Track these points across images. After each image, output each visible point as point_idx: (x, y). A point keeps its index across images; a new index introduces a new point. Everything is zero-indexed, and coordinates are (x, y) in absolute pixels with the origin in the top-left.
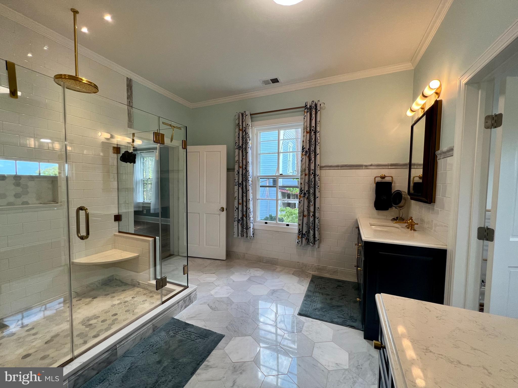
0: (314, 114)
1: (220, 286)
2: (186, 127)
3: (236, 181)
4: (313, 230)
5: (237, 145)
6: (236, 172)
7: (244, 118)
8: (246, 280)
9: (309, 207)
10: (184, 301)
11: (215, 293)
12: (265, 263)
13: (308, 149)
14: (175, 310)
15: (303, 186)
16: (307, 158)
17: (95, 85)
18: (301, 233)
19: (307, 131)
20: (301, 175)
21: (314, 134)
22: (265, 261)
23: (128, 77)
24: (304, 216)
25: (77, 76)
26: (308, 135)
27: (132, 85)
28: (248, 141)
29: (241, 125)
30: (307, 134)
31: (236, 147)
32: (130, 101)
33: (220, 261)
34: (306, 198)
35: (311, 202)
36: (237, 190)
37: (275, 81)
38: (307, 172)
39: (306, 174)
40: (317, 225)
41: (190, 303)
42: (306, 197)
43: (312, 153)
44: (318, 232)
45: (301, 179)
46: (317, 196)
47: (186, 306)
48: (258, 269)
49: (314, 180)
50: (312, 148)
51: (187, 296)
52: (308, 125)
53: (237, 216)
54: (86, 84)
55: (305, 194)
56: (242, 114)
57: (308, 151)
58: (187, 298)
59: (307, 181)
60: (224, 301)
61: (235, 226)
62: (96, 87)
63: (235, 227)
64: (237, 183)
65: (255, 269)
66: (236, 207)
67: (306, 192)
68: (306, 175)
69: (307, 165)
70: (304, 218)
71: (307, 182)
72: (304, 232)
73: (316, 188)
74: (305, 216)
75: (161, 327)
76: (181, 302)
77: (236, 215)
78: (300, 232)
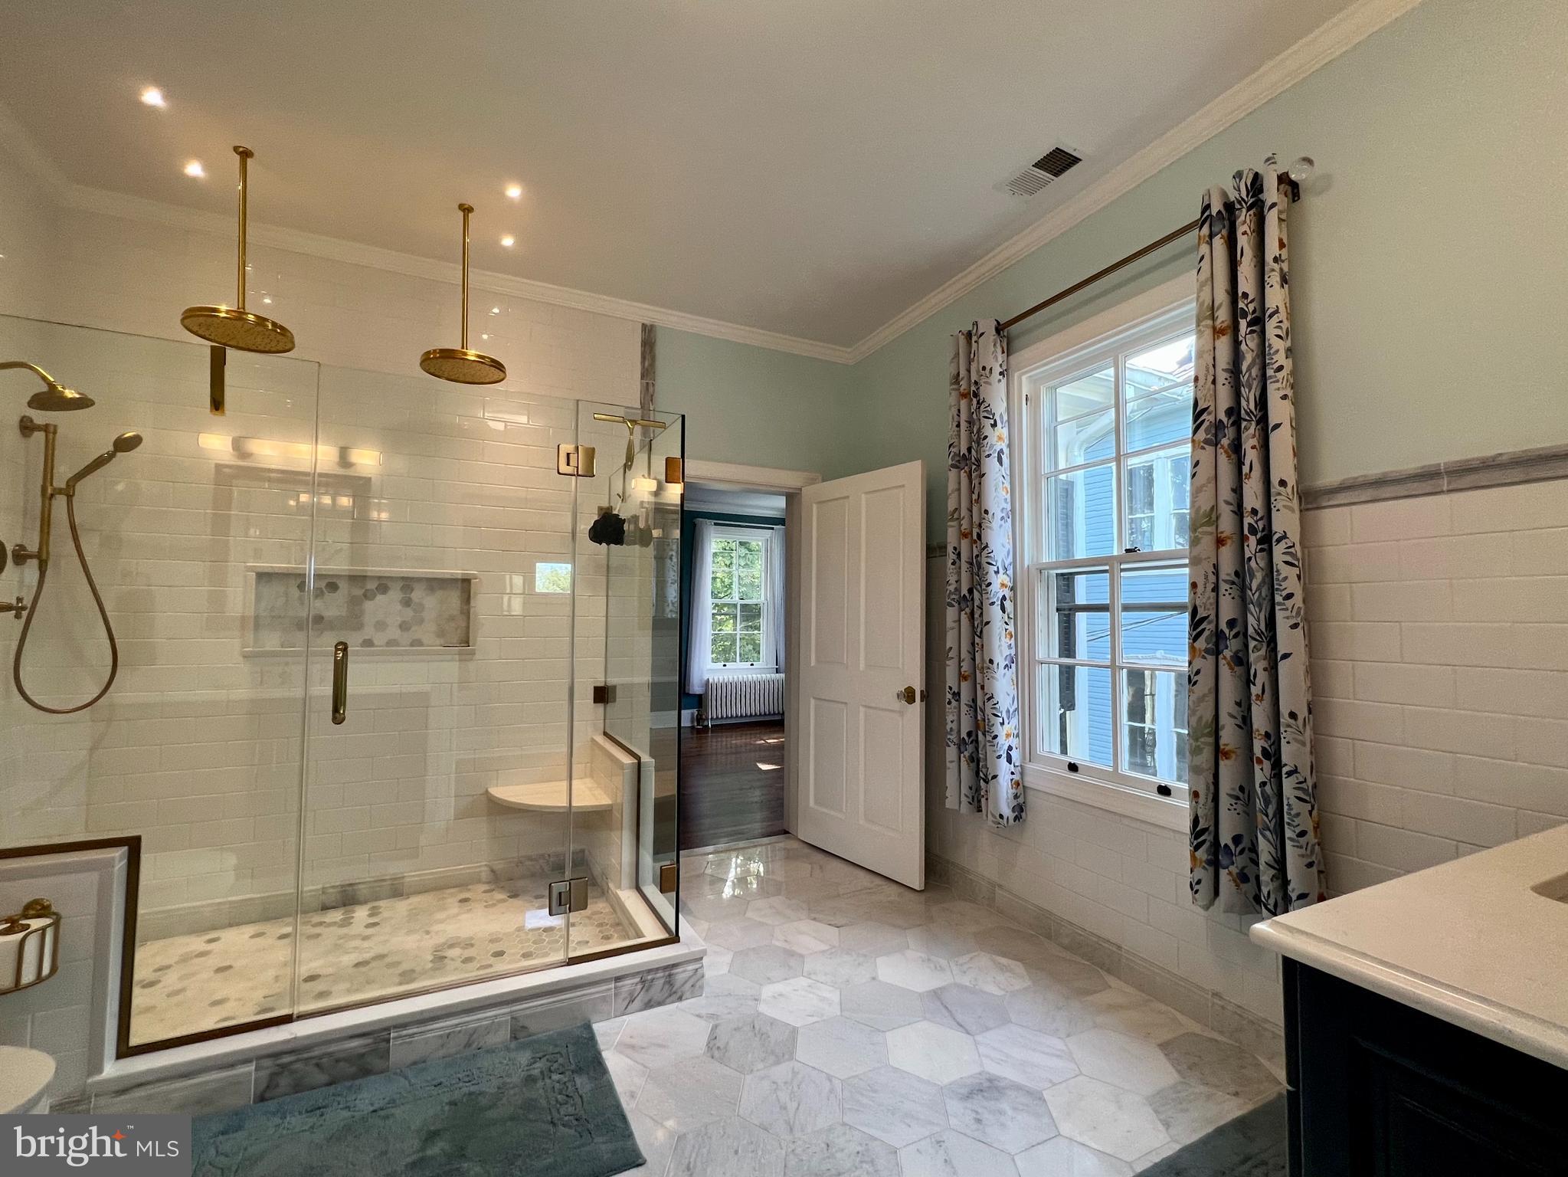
0: (1245, 233)
1: (813, 977)
2: (683, 417)
3: (952, 588)
4: (1268, 833)
5: (952, 454)
6: (951, 554)
7: (974, 345)
8: (920, 990)
9: (1244, 705)
10: (643, 981)
11: (774, 997)
12: (1066, 948)
13: (1229, 412)
14: (604, 999)
15: (1206, 598)
16: (1223, 459)
17: (493, 360)
18: (1204, 842)
19: (1214, 328)
20: (1194, 542)
21: (1252, 332)
22: (1066, 941)
23: (645, 322)
24: (1218, 753)
25: (465, 350)
26: (1224, 344)
27: (653, 341)
28: (988, 430)
29: (962, 379)
30: (1218, 343)
31: (950, 462)
32: (647, 383)
33: (902, 890)
34: (1225, 658)
35: (1254, 685)
36: (955, 622)
37: (1058, 162)
38: (1227, 524)
39: (1223, 535)
40: (1293, 812)
41: (671, 998)
42: (1227, 653)
43: (1246, 429)
44: (1303, 851)
45: (1195, 562)
46: (1282, 650)
47: (650, 1001)
48: (1013, 964)
49: (1262, 564)
50: (1249, 403)
51: (657, 969)
52: (1222, 297)
53: (954, 726)
54: (474, 364)
55: (1219, 635)
56: (969, 335)
57: (1225, 420)
58: (658, 975)
59: (1227, 569)
60: (769, 1037)
61: (948, 764)
62: (498, 365)
63: (949, 768)
64: (953, 596)
65: (1004, 961)
66: (950, 688)
67: (1227, 631)
68: (1220, 542)
69: (1226, 493)
70: (1222, 763)
71: (1233, 578)
72: (1225, 838)
73: (1277, 608)
74: (1227, 755)
75: (540, 1036)
76: (628, 982)
77: (952, 722)
78: (1202, 833)
